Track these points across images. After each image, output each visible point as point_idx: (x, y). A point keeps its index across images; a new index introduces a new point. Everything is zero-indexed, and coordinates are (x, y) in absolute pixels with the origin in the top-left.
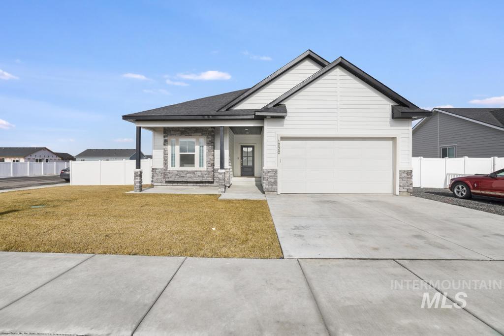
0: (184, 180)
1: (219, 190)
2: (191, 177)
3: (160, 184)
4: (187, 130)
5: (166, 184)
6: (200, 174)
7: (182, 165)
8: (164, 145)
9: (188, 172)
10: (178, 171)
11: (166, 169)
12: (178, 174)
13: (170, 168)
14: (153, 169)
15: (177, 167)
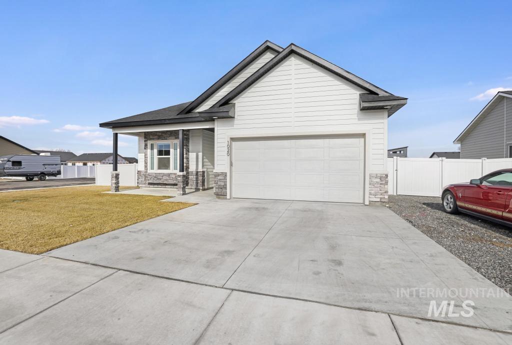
0: (161, 182)
1: (178, 192)
2: (167, 180)
3: (144, 186)
4: (163, 134)
5: (149, 186)
6: (174, 176)
7: (159, 168)
8: (145, 149)
9: (164, 175)
10: (156, 173)
11: (146, 172)
12: (156, 176)
13: (150, 171)
14: (138, 171)
15: (156, 171)
